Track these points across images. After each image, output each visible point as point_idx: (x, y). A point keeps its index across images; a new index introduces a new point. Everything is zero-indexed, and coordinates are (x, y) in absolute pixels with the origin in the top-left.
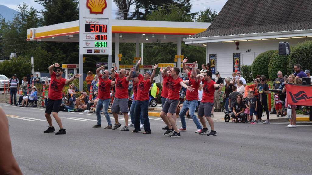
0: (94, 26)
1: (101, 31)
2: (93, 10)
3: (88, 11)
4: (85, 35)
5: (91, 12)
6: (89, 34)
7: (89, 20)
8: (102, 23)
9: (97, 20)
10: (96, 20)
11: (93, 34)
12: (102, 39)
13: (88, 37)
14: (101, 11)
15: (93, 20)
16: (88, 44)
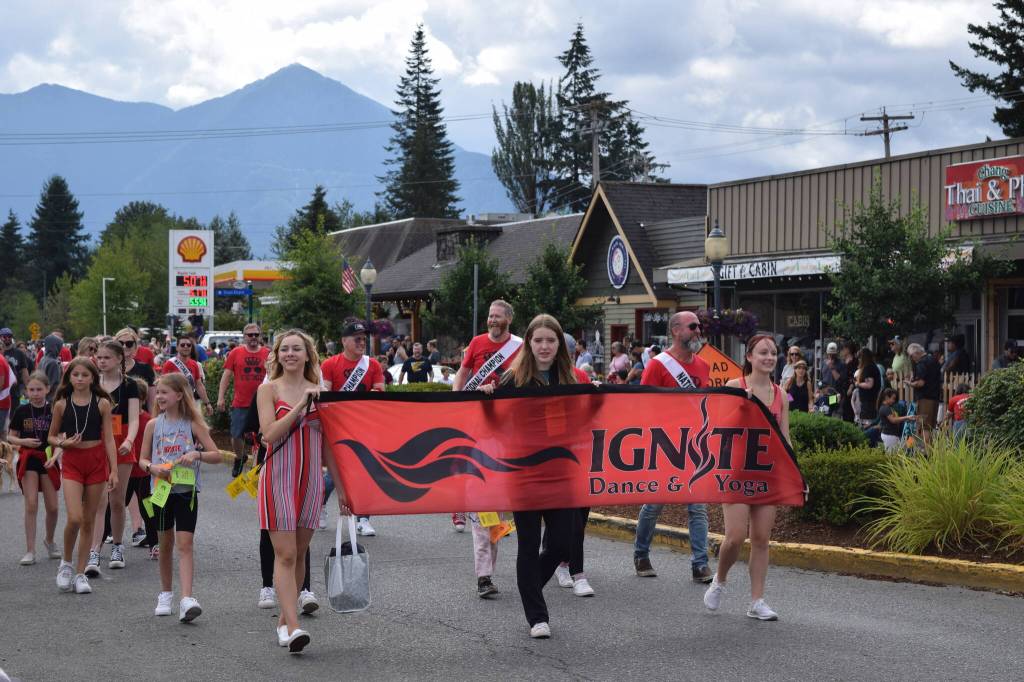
0: (189, 279)
1: (198, 284)
2: (187, 258)
3: (180, 258)
4: (175, 291)
5: (185, 260)
6: (180, 288)
7: (182, 271)
8: (200, 274)
9: (192, 271)
10: (189, 270)
11: (187, 289)
12: (200, 295)
13: (181, 293)
14: (197, 258)
15: (187, 270)
16: (180, 302)
